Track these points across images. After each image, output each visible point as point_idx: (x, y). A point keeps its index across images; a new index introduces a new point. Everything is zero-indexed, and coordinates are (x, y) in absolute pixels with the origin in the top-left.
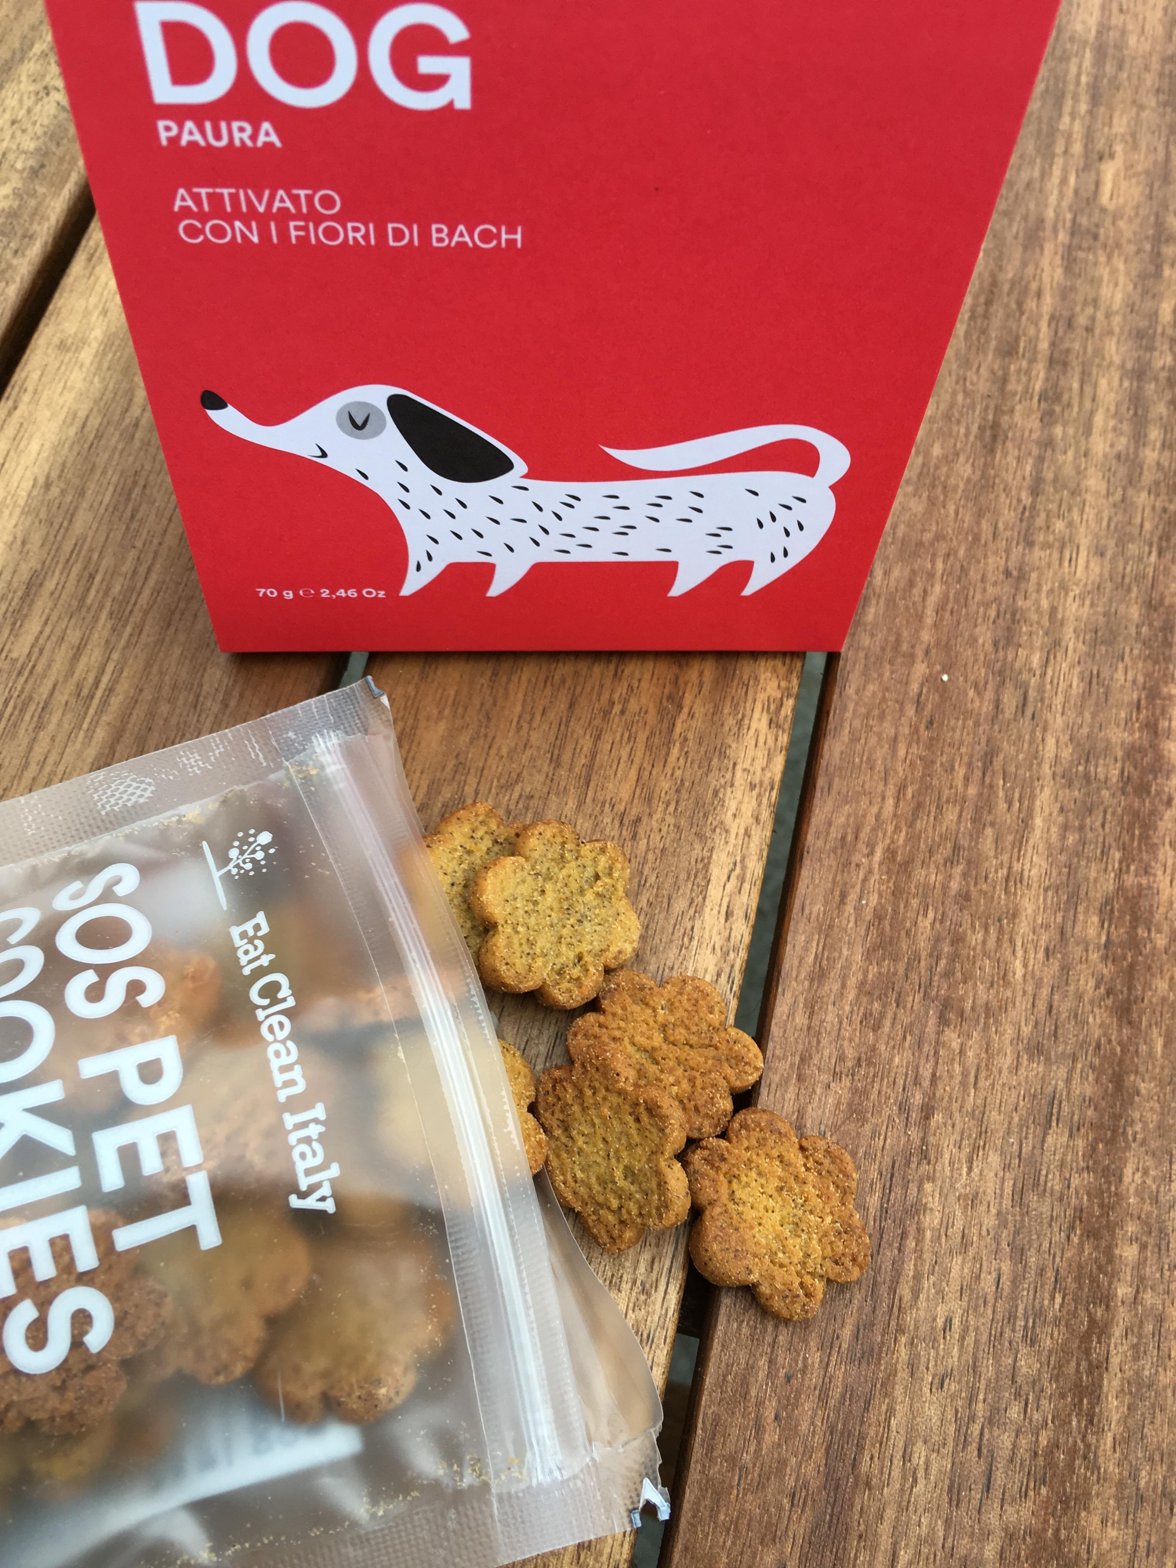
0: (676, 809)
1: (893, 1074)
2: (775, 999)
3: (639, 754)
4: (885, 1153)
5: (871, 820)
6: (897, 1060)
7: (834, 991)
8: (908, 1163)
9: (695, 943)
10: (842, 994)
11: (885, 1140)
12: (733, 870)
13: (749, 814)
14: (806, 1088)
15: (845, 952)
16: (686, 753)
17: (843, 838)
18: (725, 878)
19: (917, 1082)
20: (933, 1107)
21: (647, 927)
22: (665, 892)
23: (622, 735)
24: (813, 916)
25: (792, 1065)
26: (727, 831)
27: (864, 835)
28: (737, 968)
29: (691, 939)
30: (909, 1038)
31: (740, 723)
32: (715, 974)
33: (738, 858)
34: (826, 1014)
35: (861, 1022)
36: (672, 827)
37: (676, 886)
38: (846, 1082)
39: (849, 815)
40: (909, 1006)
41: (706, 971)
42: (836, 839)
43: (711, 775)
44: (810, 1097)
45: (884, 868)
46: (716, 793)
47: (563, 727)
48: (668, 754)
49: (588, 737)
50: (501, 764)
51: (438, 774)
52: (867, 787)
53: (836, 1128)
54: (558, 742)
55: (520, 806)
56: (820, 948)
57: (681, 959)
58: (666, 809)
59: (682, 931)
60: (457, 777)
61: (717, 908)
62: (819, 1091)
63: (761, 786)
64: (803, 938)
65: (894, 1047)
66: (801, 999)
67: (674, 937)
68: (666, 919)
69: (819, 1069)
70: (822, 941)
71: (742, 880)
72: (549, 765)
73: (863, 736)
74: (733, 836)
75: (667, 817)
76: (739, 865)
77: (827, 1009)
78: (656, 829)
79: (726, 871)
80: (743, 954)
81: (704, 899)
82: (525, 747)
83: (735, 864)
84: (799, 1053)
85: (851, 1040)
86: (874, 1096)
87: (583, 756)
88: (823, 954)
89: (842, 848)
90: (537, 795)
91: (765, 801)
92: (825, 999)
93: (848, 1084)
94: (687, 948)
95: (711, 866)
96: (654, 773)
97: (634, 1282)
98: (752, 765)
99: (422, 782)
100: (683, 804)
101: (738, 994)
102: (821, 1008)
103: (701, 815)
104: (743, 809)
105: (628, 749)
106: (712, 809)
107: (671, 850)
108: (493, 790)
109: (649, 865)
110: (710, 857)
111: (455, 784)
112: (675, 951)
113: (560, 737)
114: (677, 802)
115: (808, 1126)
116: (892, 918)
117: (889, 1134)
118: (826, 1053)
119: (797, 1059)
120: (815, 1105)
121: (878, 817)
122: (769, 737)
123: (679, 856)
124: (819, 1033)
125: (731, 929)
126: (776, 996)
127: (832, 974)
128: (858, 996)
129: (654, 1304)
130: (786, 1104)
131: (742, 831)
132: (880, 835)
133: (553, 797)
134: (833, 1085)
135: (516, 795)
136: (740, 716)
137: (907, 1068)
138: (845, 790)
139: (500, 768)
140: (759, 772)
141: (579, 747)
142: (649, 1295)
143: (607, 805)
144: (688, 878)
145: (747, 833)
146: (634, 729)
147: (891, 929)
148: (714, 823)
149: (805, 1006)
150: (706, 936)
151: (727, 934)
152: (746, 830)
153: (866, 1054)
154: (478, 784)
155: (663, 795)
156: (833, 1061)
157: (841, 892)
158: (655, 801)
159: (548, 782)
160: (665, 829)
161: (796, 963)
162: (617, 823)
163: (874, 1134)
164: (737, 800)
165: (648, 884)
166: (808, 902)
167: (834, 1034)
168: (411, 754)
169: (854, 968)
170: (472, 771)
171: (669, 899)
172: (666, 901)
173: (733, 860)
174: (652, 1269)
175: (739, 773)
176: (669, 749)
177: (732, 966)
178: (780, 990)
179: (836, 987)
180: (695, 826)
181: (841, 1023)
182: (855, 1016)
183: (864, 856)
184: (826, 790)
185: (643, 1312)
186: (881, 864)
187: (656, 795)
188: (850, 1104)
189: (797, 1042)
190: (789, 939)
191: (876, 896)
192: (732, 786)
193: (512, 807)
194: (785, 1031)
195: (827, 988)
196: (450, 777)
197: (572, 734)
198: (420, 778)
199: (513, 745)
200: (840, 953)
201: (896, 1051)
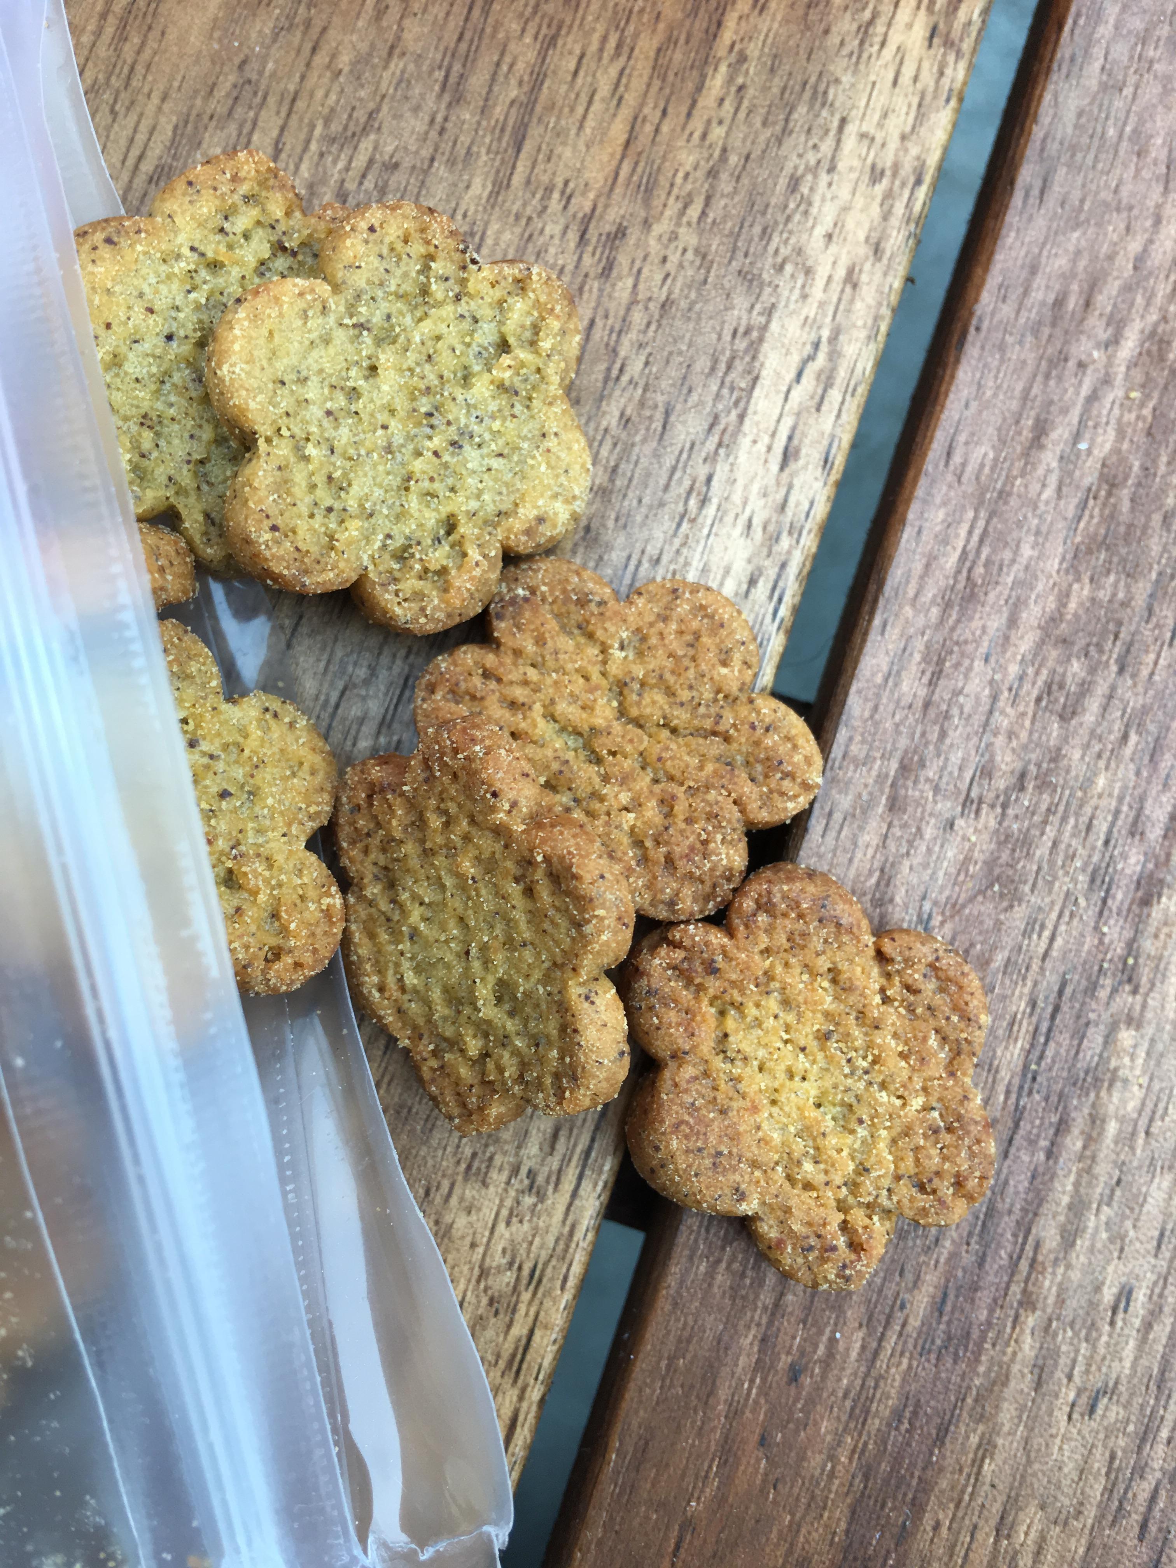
0: (704, 214)
1: (1088, 810)
2: (864, 640)
3: (637, 84)
4: (1048, 964)
5: (1124, 267)
6: (1101, 782)
7: (991, 631)
8: (1092, 988)
9: (711, 510)
10: (1007, 638)
11: (1052, 939)
12: (811, 358)
13: (862, 236)
14: (904, 826)
15: (1027, 551)
16: (741, 88)
17: (1059, 303)
18: (792, 375)
19: (1136, 830)
20: (1161, 882)
21: (615, 469)
22: (660, 399)
23: (604, 39)
24: (969, 469)
25: (881, 778)
26: (808, 271)
27: (1104, 300)
28: (793, 570)
29: (704, 502)
30: (1133, 738)
31: (865, 30)
32: (745, 580)
33: (825, 333)
34: (966, 676)
35: (1039, 700)
36: (690, 255)
37: (685, 387)
38: (989, 818)
39: (1078, 253)
40: (1145, 672)
41: (727, 571)
42: (1043, 303)
43: (789, 142)
44: (910, 843)
45: (1138, 376)
46: (794, 183)
47: (476, 13)
48: (699, 88)
49: (528, 40)
50: (336, 88)
51: (199, 102)
52: (1124, 192)
53: (955, 908)
54: (463, 46)
55: (369, 184)
56: (975, 538)
57: (677, 542)
58: (682, 212)
59: (687, 483)
60: (239, 111)
61: (766, 439)
62: (929, 832)
63: (895, 174)
64: (941, 514)
65: (1099, 756)
66: (919, 644)
67: (668, 497)
68: (656, 455)
69: (936, 789)
70: (981, 524)
71: (827, 381)
72: (440, 96)
73: (1132, 79)
74: (820, 282)
75: (682, 230)
76: (824, 348)
77: (970, 669)
78: (655, 258)
79: (795, 359)
80: (809, 542)
81: (742, 417)
82: (390, 54)
83: (816, 346)
84: (898, 754)
85: (1011, 735)
86: (1042, 851)
87: (513, 82)
88: (978, 552)
89: (1054, 325)
90: (407, 162)
91: (899, 209)
92: (970, 648)
93: (993, 823)
94: (693, 521)
95: (766, 347)
96: (665, 129)
97: (515, 1171)
98: (880, 125)
99: (163, 120)
100: (719, 204)
101: (788, 623)
102: (957, 665)
103: (757, 230)
104: (850, 224)
105: (613, 72)
106: (781, 219)
107: (684, 304)
108: (314, 147)
109: (633, 335)
110: (765, 328)
111: (232, 128)
112: (668, 525)
113: (468, 35)
114: (708, 199)
115: (898, 900)
116: (1139, 484)
117: (1063, 928)
118: (956, 758)
119: (894, 765)
120: (917, 859)
121: (1139, 262)
122: (926, 65)
123: (699, 318)
124: (947, 716)
125: (790, 487)
126: (866, 633)
127: (992, 596)
128: (1040, 644)
129: (550, 1215)
130: (859, 855)
131: (841, 273)
132: (1139, 300)
133: (440, 168)
134: (960, 823)
135: (360, 161)
136: (867, 14)
137: (1121, 799)
138: (1076, 195)
139: (333, 97)
140: (894, 144)
141: (508, 59)
142: (541, 1196)
143: (556, 195)
144: (713, 369)
145: (851, 280)
146: (631, 28)
147: (1133, 510)
148: (784, 251)
149: (926, 659)
150: (737, 498)
151: (779, 497)
152: (850, 272)
153: (1039, 766)
154: (282, 129)
155: (679, 180)
156: (968, 775)
157: (1037, 420)
158: (660, 194)
159: (433, 134)
160: (674, 258)
161: (918, 567)
162: (573, 236)
163: (1032, 926)
164: (839, 203)
165: (625, 379)
166: (962, 438)
167: (978, 720)
168: (146, 55)
169: (1040, 587)
170: (272, 100)
171: (667, 414)
172: (659, 416)
173: (813, 336)
174: (553, 1148)
175: (850, 142)
176: (703, 77)
177: (783, 566)
178: (877, 622)
179: (996, 623)
180: (740, 254)
181: (995, 698)
182: (1027, 687)
183: (1098, 346)
184: (1036, 192)
185: (526, 1226)
186: (1132, 365)
187: (664, 182)
188: (990, 864)
189: (898, 732)
190: (911, 516)
191: (1111, 434)
192: (831, 170)
193: (350, 186)
194: (876, 708)
195: (976, 624)
196: (222, 110)
197: (495, 30)
198: (159, 109)
199: (364, 47)
200: (1016, 551)
201: (1102, 764)
